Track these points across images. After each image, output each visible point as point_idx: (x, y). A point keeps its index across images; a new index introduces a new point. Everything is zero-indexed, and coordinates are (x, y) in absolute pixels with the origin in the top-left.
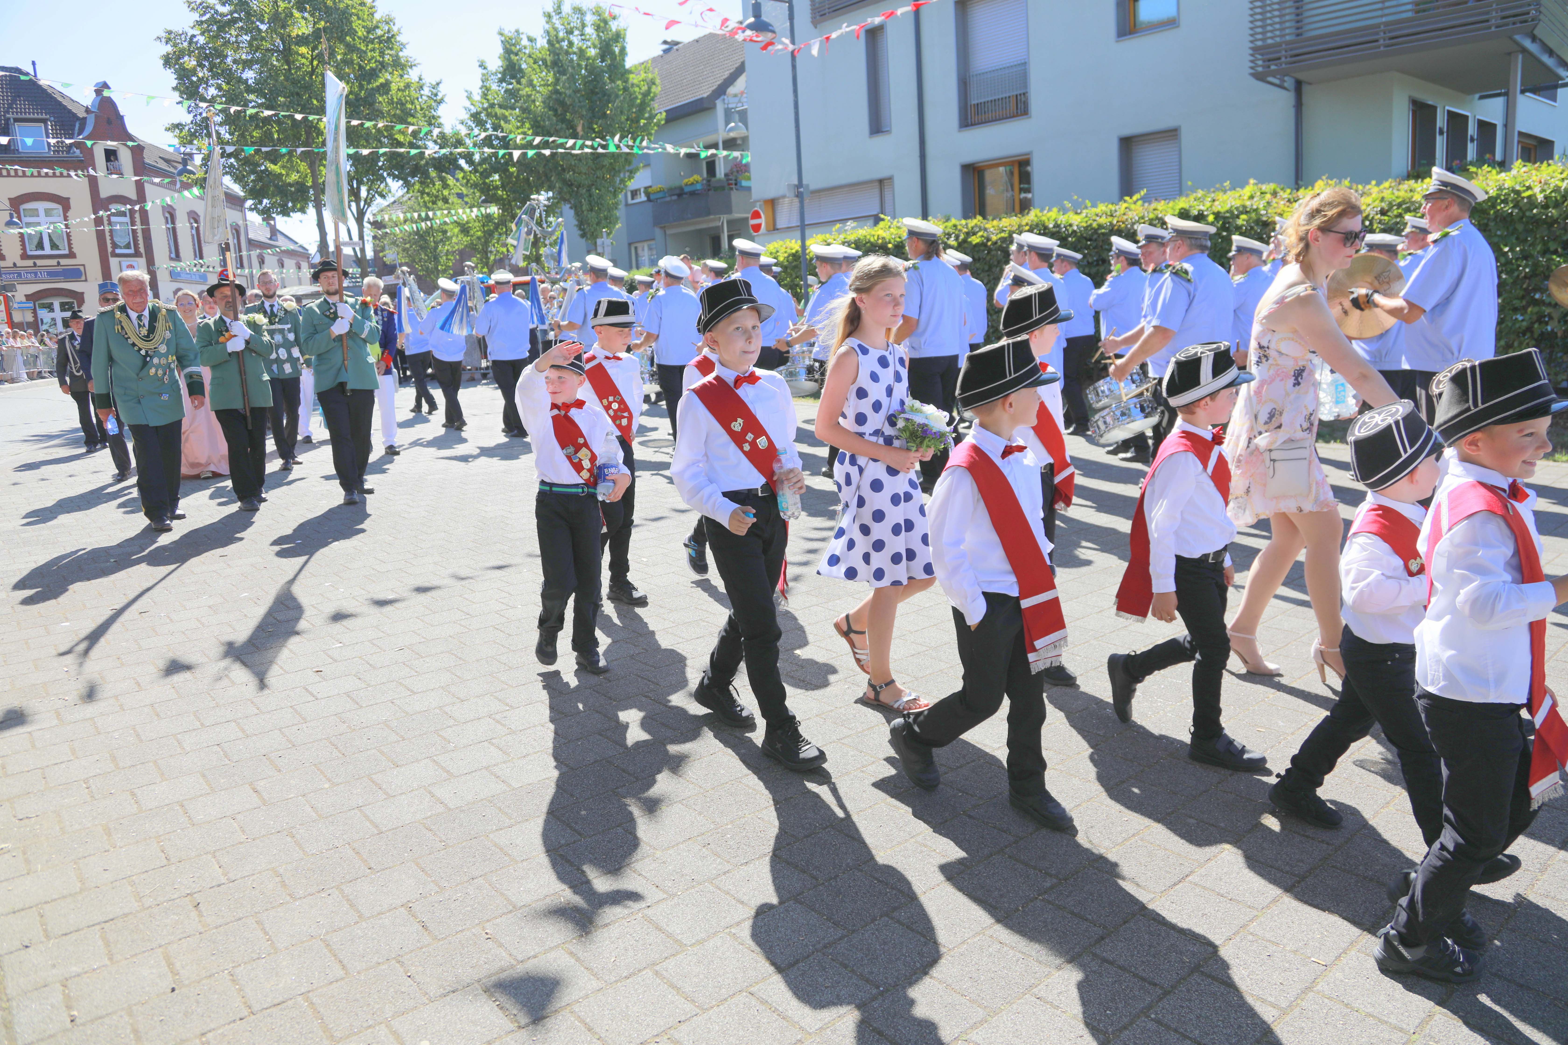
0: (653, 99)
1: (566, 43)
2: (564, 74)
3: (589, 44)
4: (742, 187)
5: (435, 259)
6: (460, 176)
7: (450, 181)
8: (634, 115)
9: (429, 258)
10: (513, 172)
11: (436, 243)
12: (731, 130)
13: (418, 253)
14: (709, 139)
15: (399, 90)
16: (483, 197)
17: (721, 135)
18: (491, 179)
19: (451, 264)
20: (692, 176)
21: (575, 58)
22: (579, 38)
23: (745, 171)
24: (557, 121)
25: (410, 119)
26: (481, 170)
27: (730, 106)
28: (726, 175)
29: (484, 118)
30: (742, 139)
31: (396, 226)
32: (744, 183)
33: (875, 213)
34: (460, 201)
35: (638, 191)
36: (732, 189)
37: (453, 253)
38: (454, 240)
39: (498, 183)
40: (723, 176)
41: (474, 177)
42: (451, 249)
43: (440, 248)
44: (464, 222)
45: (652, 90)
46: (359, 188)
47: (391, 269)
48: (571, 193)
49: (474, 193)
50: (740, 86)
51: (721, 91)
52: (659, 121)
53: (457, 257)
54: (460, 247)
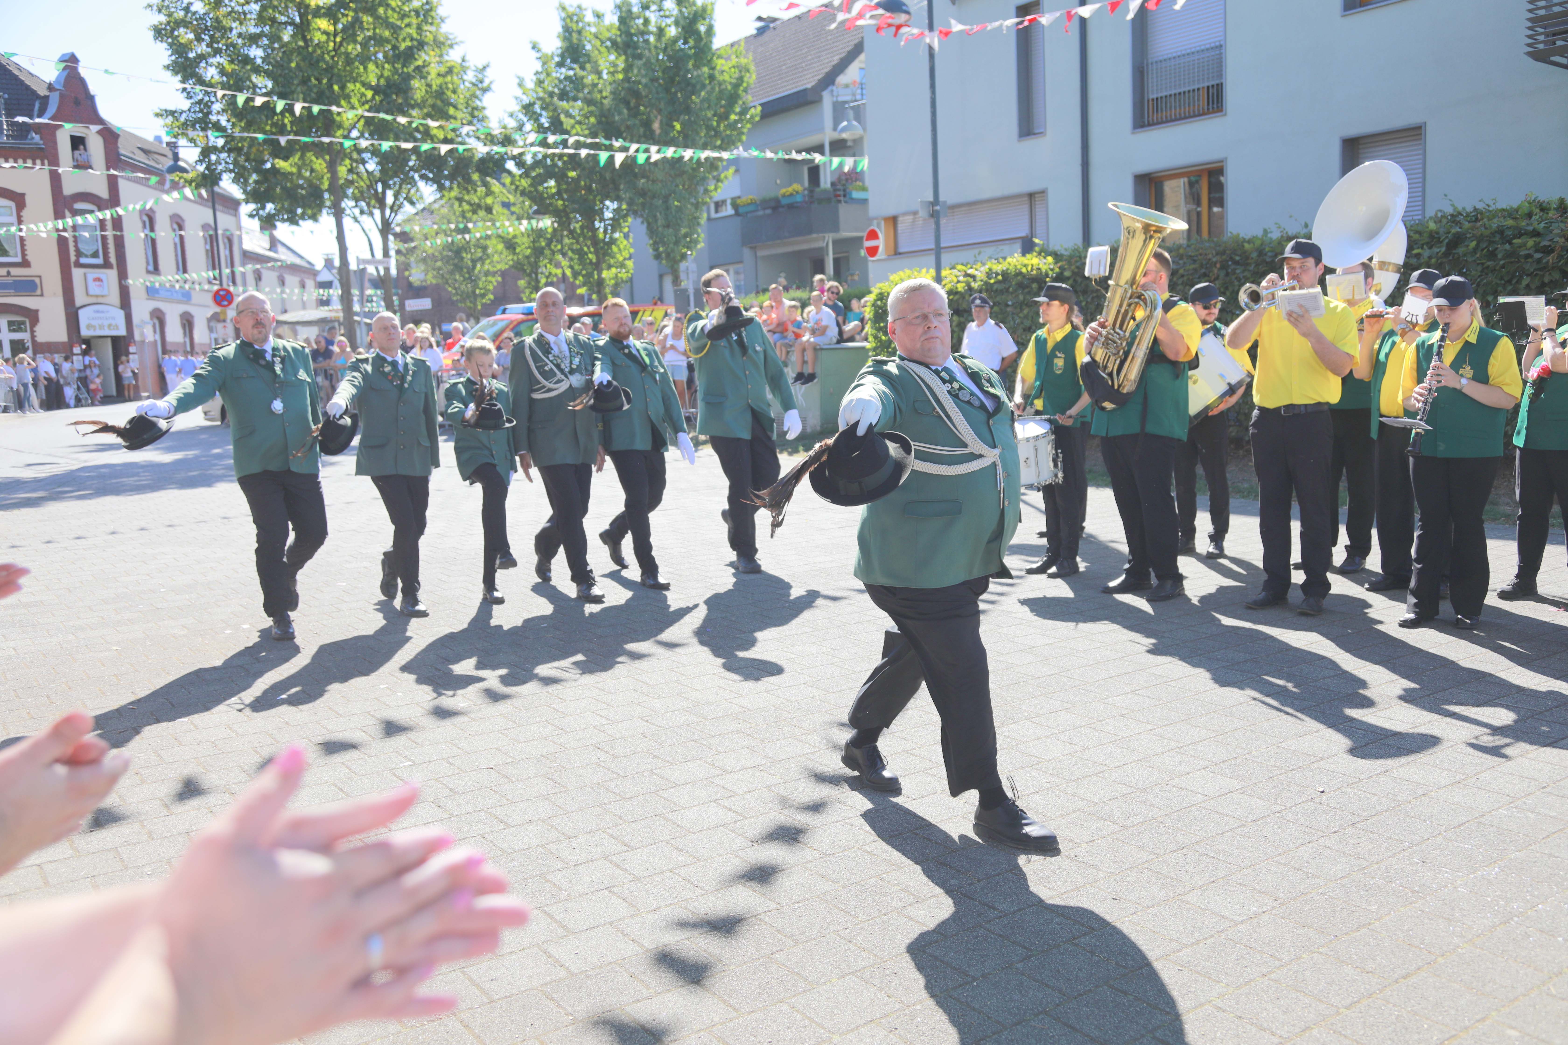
0: (745, 90)
1: (641, 20)
2: (639, 59)
4: (852, 199)
5: (472, 281)
6: (508, 181)
7: (496, 186)
8: (722, 110)
9: (465, 279)
10: (572, 178)
11: (474, 262)
12: (844, 129)
13: (452, 273)
14: (813, 140)
15: (439, 75)
16: (535, 208)
17: (828, 135)
18: (546, 185)
19: (491, 287)
20: (790, 185)
21: (652, 39)
22: (657, 14)
23: (856, 180)
24: (629, 116)
25: (451, 111)
26: (534, 174)
27: (840, 99)
28: (833, 184)
29: (539, 111)
30: (854, 141)
31: (427, 239)
32: (856, 195)
33: (1023, 234)
34: (506, 211)
35: (724, 202)
36: (840, 201)
37: (494, 274)
38: (496, 258)
39: (554, 191)
40: (829, 185)
41: (525, 183)
42: (491, 269)
43: (478, 267)
44: (510, 237)
45: (745, 79)
46: (384, 193)
47: (418, 292)
48: (643, 205)
49: (523, 202)
50: (852, 73)
51: (829, 80)
52: (752, 117)
53: (500, 279)
54: (503, 267)
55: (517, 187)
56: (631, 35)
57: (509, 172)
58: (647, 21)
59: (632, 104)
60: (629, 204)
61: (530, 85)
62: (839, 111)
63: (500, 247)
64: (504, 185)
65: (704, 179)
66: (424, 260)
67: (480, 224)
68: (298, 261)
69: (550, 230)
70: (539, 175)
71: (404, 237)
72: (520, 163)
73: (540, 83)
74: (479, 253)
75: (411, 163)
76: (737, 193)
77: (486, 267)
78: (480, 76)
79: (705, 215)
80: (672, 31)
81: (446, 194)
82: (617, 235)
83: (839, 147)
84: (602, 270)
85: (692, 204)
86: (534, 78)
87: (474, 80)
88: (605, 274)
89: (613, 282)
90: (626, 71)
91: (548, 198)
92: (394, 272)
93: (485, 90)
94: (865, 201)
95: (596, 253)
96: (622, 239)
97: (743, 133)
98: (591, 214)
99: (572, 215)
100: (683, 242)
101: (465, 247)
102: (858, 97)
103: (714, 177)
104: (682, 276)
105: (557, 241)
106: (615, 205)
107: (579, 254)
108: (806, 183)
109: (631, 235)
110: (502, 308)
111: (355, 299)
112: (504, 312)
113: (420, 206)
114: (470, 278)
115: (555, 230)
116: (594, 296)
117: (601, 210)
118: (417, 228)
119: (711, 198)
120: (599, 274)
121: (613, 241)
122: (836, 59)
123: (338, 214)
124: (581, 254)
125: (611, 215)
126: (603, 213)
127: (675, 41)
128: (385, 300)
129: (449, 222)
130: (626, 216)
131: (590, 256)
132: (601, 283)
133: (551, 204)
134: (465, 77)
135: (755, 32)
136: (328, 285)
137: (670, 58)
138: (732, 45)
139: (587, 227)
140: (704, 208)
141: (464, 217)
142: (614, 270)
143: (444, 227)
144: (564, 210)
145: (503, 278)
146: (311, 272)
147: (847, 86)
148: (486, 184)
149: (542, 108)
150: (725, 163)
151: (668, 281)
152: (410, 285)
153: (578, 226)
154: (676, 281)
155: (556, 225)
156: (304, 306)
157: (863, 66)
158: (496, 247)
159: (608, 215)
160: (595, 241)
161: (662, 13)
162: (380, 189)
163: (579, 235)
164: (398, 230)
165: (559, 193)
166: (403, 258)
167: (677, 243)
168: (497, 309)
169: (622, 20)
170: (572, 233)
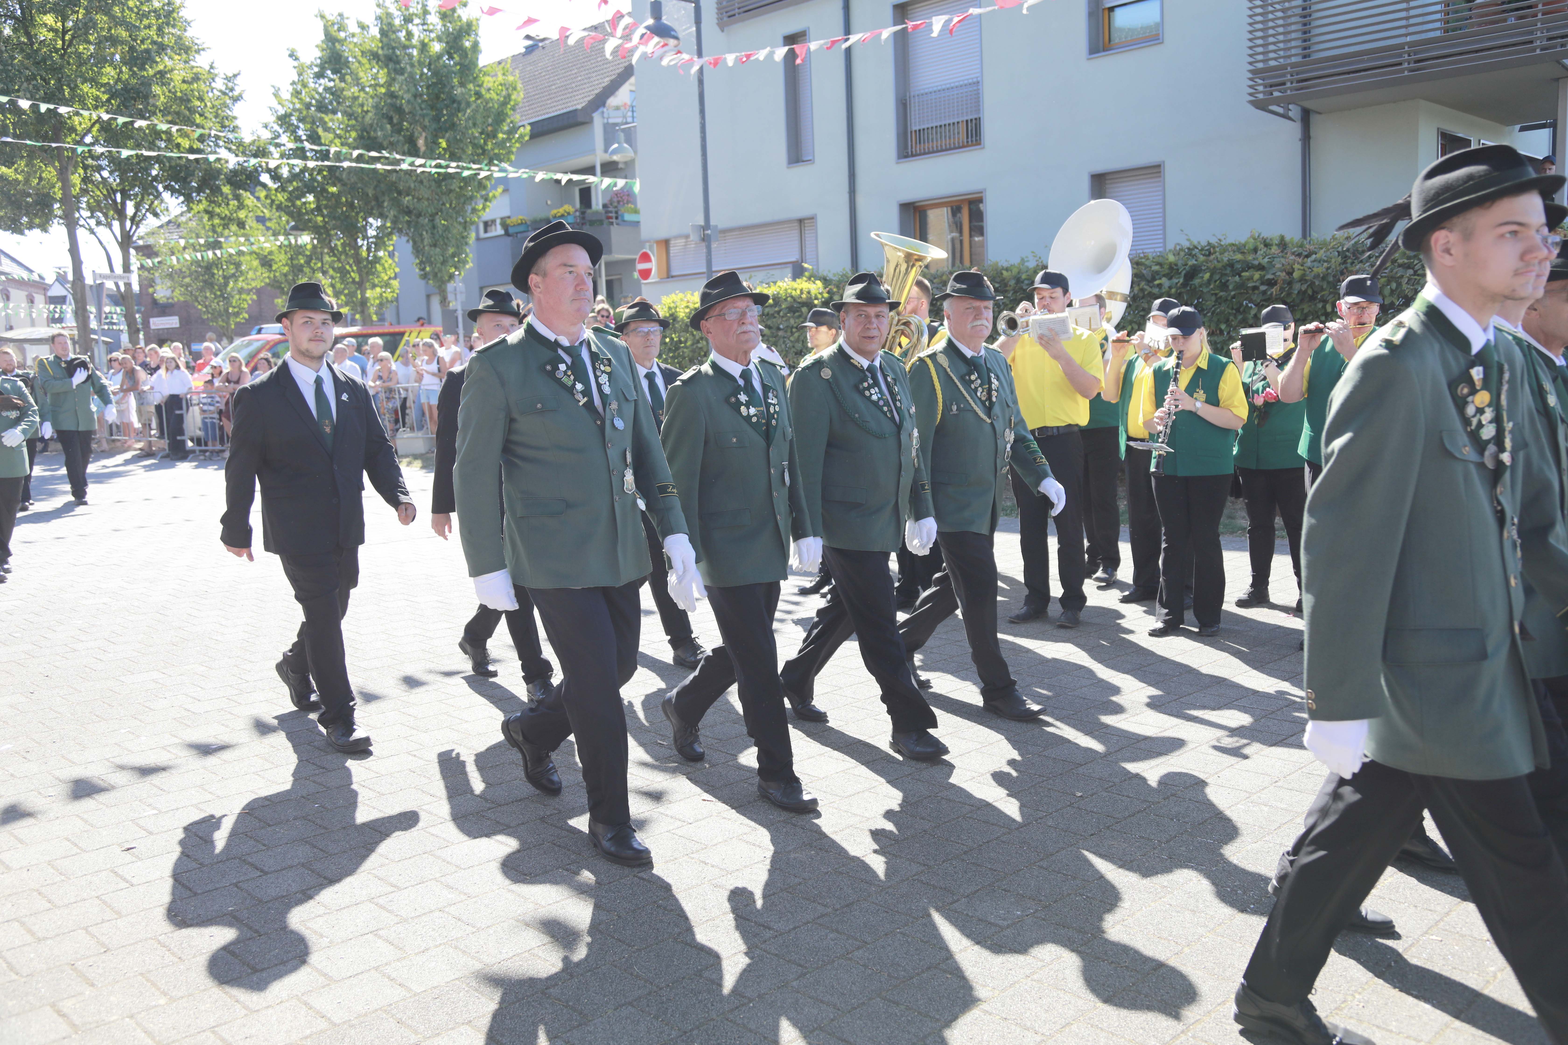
0: (513, 109)
1: (404, 33)
2: (402, 74)
3: (433, 35)
4: (624, 221)
5: (224, 298)
6: (262, 194)
7: (249, 199)
8: (490, 128)
9: (216, 297)
10: (333, 194)
11: (226, 278)
12: (615, 152)
13: (201, 290)
14: (584, 161)
15: (184, 81)
16: (293, 223)
17: (599, 157)
18: (304, 200)
19: (246, 306)
20: (562, 206)
21: (415, 52)
22: (421, 27)
23: (628, 202)
24: (392, 132)
25: (198, 119)
26: (291, 189)
27: (611, 121)
28: (605, 206)
29: (295, 123)
30: (626, 163)
31: (173, 254)
32: (628, 217)
33: (794, 259)
34: (261, 227)
35: (493, 221)
36: (612, 223)
37: (249, 292)
38: (251, 275)
39: (313, 206)
40: (601, 207)
41: (281, 197)
42: (246, 287)
43: (231, 284)
44: (266, 254)
45: (513, 97)
46: (123, 204)
47: (164, 309)
48: (409, 222)
49: (280, 217)
50: (623, 96)
51: (599, 101)
52: (521, 136)
53: (255, 297)
54: (258, 284)
55: (273, 201)
56: (393, 48)
57: (264, 186)
58: (409, 35)
59: (395, 121)
60: (394, 222)
61: (286, 95)
62: (610, 132)
63: (256, 263)
64: (258, 199)
65: (471, 198)
66: (170, 276)
67: (233, 239)
68: (25, 275)
69: (309, 247)
70: (296, 189)
71: (147, 251)
72: (275, 175)
73: (297, 94)
74: (232, 270)
75: (154, 173)
76: (506, 213)
77: (240, 284)
78: (230, 85)
79: (473, 235)
80: (437, 47)
81: (194, 207)
82: (381, 254)
83: (610, 168)
84: (366, 289)
85: (460, 223)
86: (291, 88)
87: (223, 88)
88: (369, 294)
89: (377, 302)
90: (389, 84)
91: (307, 213)
92: (136, 288)
93: (236, 99)
94: (637, 224)
95: (359, 271)
96: (387, 258)
97: (513, 153)
98: (353, 230)
99: (332, 232)
100: (450, 263)
101: (216, 263)
102: (630, 120)
103: (482, 196)
104: (450, 297)
105: (317, 259)
106: (379, 223)
107: (341, 273)
108: (578, 205)
109: (396, 254)
110: (258, 327)
111: (92, 316)
112: (259, 331)
113: (164, 219)
114: (222, 295)
115: (314, 247)
116: (358, 316)
117: (365, 227)
118: (162, 242)
119: (479, 217)
120: (363, 294)
121: (377, 260)
122: (606, 81)
123: (71, 225)
124: (343, 272)
125: (374, 233)
126: (366, 230)
127: (439, 57)
128: (125, 316)
129: (198, 236)
130: (391, 234)
131: (352, 274)
132: (364, 302)
133: (310, 220)
134: (213, 85)
135: (524, 50)
136: (61, 300)
137: (436, 73)
138: (500, 63)
139: (349, 245)
140: (473, 228)
141: (214, 231)
142: (378, 290)
143: (191, 241)
144: (324, 227)
145: (258, 297)
146: (41, 286)
147: (617, 108)
148: (237, 197)
149: (300, 120)
150: (493, 182)
151: (435, 301)
152: (155, 302)
153: (339, 243)
154: (444, 301)
155: (315, 242)
156: (33, 323)
157: (633, 88)
158: (250, 264)
159: (371, 232)
160: (358, 260)
161: (425, 27)
162: (119, 199)
163: (341, 253)
164: (141, 243)
165: (318, 208)
166: (146, 273)
167: (444, 263)
168: (252, 328)
169: (383, 32)
170: (332, 250)
